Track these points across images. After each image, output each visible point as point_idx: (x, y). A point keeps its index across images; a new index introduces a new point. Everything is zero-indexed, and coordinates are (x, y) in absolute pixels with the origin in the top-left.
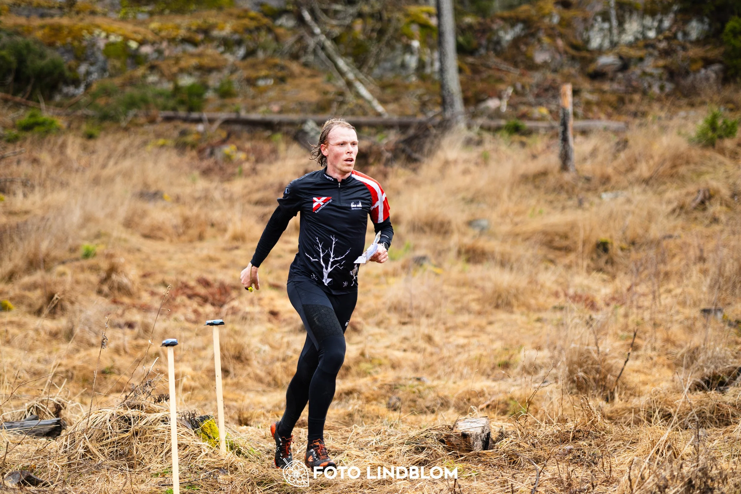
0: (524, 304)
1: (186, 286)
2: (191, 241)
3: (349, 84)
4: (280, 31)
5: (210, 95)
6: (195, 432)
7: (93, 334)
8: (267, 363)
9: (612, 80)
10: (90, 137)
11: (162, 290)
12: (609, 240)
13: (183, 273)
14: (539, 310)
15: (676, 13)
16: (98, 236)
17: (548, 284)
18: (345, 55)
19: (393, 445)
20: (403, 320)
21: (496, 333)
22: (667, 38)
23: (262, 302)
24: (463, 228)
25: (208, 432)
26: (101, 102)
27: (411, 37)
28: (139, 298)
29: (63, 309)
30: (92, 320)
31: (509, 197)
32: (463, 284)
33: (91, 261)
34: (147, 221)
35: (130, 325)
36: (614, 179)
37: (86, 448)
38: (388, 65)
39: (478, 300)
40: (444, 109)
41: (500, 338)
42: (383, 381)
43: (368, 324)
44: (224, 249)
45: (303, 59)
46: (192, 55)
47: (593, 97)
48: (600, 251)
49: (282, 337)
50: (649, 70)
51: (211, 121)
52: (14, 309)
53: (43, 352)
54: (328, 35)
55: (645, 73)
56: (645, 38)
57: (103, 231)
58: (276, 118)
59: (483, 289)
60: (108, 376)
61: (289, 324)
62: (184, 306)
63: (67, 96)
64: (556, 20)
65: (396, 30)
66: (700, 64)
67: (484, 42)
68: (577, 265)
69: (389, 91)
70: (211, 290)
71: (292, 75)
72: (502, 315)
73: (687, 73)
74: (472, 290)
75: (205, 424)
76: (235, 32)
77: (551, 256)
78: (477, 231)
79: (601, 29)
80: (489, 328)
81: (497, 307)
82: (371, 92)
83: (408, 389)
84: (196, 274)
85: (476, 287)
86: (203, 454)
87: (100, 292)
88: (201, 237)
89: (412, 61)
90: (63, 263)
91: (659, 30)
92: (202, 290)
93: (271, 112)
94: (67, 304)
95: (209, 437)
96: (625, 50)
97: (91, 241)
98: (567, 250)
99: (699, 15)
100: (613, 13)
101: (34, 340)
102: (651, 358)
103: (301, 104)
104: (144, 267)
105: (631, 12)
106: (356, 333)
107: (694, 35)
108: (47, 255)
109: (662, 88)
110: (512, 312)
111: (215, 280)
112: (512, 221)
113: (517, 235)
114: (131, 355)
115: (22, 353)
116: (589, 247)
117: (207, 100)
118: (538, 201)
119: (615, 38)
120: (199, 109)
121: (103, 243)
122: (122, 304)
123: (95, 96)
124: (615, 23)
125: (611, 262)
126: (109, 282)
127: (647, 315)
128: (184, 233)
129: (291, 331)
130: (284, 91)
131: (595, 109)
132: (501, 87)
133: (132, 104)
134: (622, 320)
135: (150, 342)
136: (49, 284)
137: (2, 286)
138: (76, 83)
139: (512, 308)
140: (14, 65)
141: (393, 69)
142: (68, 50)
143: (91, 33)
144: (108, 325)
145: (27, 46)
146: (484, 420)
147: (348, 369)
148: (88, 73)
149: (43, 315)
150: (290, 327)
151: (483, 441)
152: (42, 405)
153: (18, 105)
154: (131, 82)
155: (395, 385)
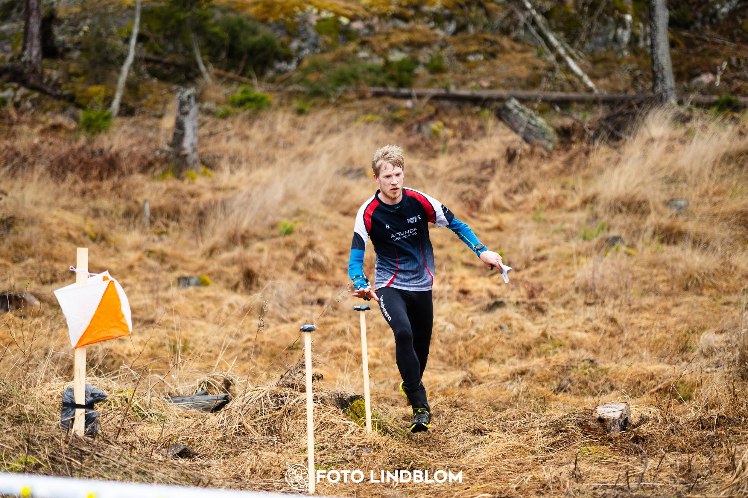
0: (714, 286)
3: (560, 59)
4: (491, 6)
5: (420, 70)
6: (344, 411)
7: (284, 311)
8: (450, 342)
10: (300, 112)
14: (729, 293)
16: (298, 213)
17: (743, 266)
18: (555, 30)
19: (535, 427)
20: (588, 301)
21: (681, 316)
23: (453, 281)
24: (661, 207)
25: (357, 412)
26: (312, 77)
27: (623, 11)
28: (333, 275)
29: (258, 285)
30: (284, 296)
31: (710, 176)
32: (653, 265)
33: (288, 238)
34: (347, 198)
35: (320, 302)
37: (240, 423)
38: (600, 39)
39: (668, 281)
40: (655, 85)
41: (684, 321)
42: (556, 362)
43: (554, 304)
45: (514, 35)
46: (403, 31)
49: (468, 317)
51: (420, 97)
52: (212, 285)
53: (236, 326)
54: (539, 10)
57: (302, 208)
58: (485, 94)
59: (673, 270)
60: (295, 351)
61: (476, 303)
63: (280, 72)
65: (609, 4)
67: (700, 15)
69: (600, 66)
71: (503, 50)
72: (689, 298)
74: (664, 271)
75: (355, 403)
76: (446, 7)
78: (674, 211)
80: (674, 311)
81: (687, 289)
82: (582, 67)
83: (580, 371)
85: (667, 268)
86: (349, 432)
87: (295, 269)
89: (625, 35)
90: (262, 239)
93: (482, 87)
94: (261, 280)
95: (358, 416)
97: (290, 218)
101: (227, 315)
103: (509, 79)
104: (340, 244)
106: (541, 314)
108: (247, 231)
110: (701, 294)
112: (710, 201)
113: (715, 215)
114: (319, 332)
115: (215, 327)
117: (417, 76)
118: (740, 180)
120: (409, 85)
121: (302, 220)
122: (316, 280)
123: (306, 71)
126: (305, 259)
129: (475, 311)
130: (494, 66)
132: (716, 61)
133: (342, 80)
135: (337, 319)
136: (246, 261)
137: (202, 261)
138: (288, 58)
139: (702, 289)
140: (227, 42)
141: (605, 43)
142: (281, 26)
143: (303, 9)
144: (300, 302)
145: (240, 22)
146: (623, 406)
147: (528, 349)
148: (300, 49)
149: (239, 291)
150: (478, 306)
151: (621, 426)
152: (212, 379)
153: (230, 81)
154: (342, 58)
155: (567, 367)
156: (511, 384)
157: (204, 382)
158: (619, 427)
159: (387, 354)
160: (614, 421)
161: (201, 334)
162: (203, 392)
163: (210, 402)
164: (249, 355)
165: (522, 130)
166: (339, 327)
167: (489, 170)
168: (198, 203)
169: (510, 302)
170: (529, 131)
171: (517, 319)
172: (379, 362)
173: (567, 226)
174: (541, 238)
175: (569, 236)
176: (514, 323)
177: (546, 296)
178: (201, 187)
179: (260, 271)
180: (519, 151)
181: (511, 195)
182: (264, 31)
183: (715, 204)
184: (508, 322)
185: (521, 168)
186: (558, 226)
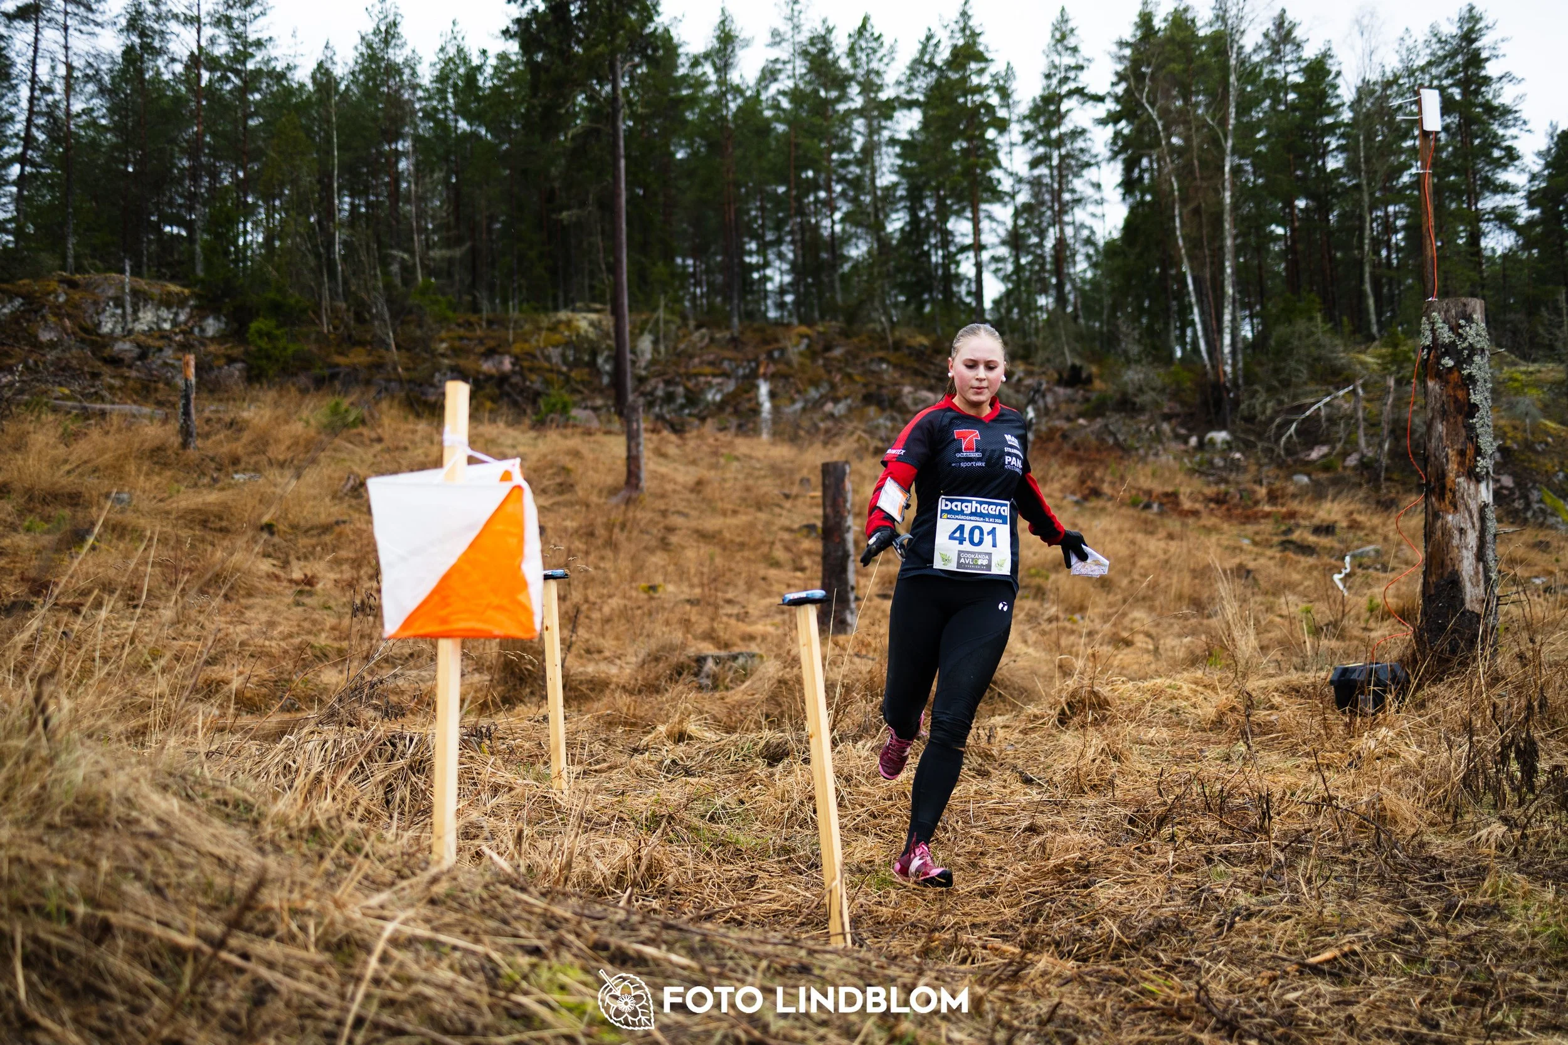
9: (130, 367)
12: (276, 521)
15: (193, 308)
22: (183, 332)
36: (245, 459)
47: (115, 382)
55: (166, 364)
56: (160, 329)
64: (61, 299)
66: (222, 361)
73: (211, 368)
79: (113, 315)
91: (175, 323)
96: (141, 339)
98: (227, 531)
99: (216, 312)
100: (127, 299)
105: (146, 301)
107: (210, 332)
116: (254, 529)
119: (129, 325)
124: (129, 310)
131: (119, 393)
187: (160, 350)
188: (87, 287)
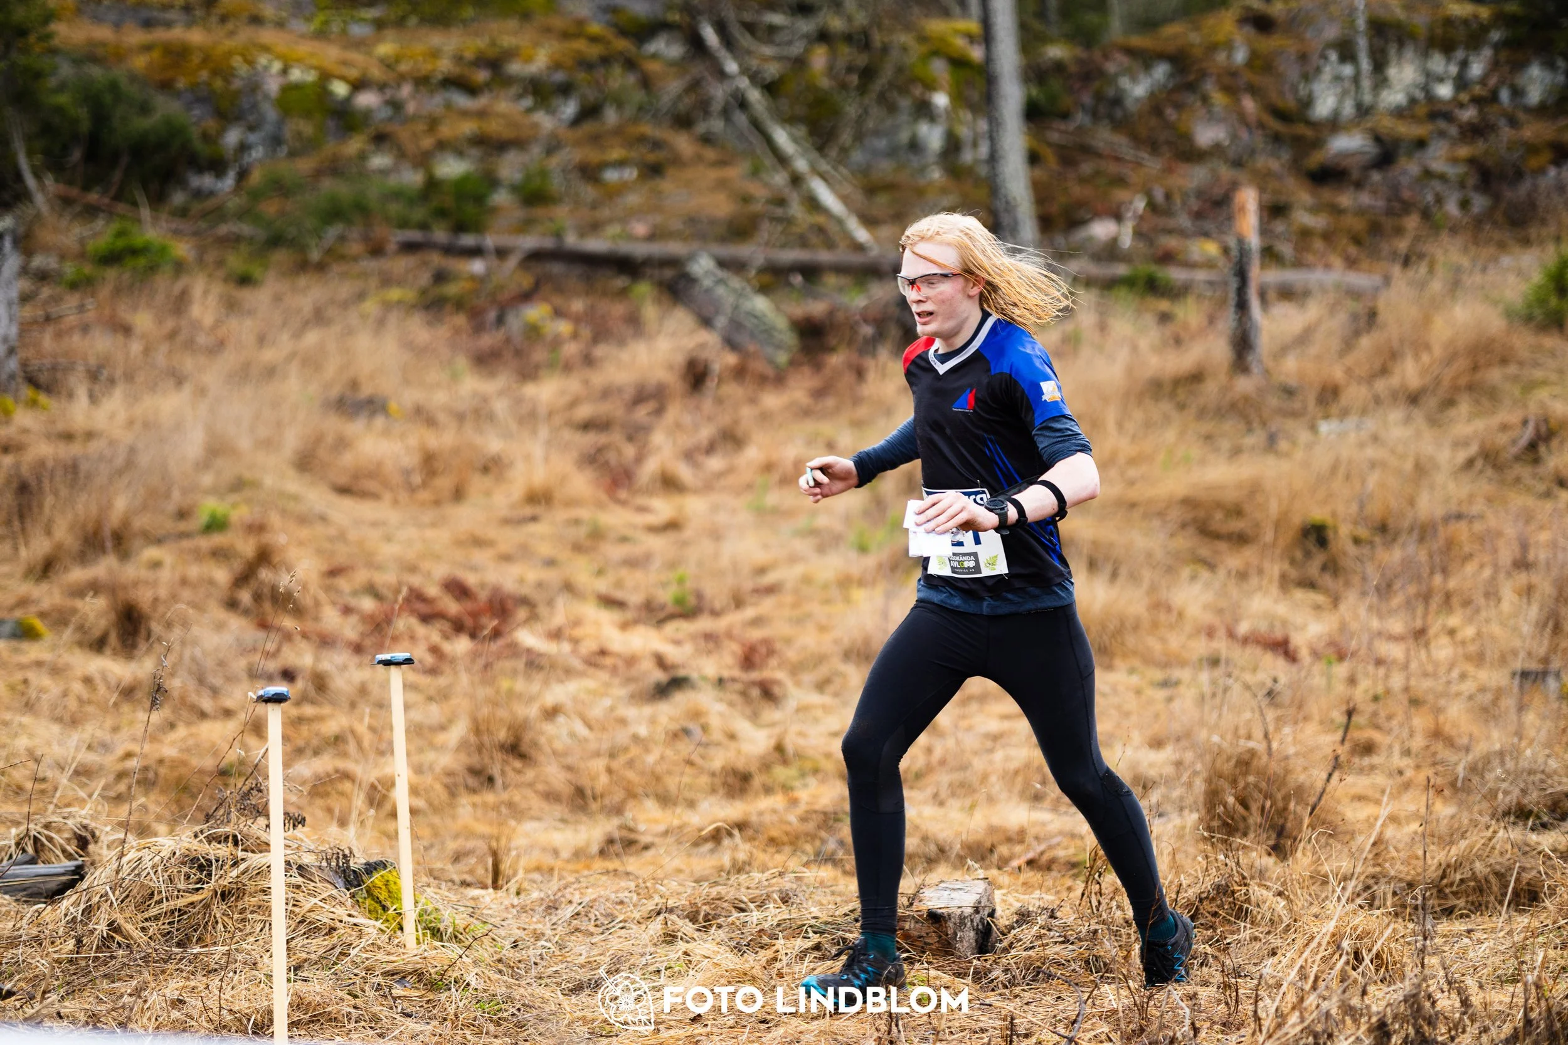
0: (1135, 653)
1: (417, 596)
2: (437, 503)
3: (796, 180)
4: (653, 67)
5: (501, 198)
6: (353, 896)
7: (206, 692)
9: (1359, 185)
10: (245, 280)
11: (368, 604)
12: (1329, 521)
13: (413, 569)
14: (1166, 665)
15: (1497, 47)
16: (239, 485)
17: (1194, 611)
18: (789, 120)
22: (1477, 101)
23: (578, 635)
25: (382, 898)
27: (931, 86)
28: (317, 619)
29: (150, 638)
30: (209, 663)
31: (1120, 425)
33: (217, 540)
34: (347, 459)
35: (288, 675)
36: (1347, 393)
37: (111, 922)
38: (882, 144)
42: (812, 804)
43: (798, 684)
44: (507, 522)
45: (701, 128)
46: (465, 114)
47: (1316, 222)
48: (1311, 544)
49: (612, 708)
50: (1438, 166)
51: (502, 253)
52: (48, 636)
53: (101, 727)
54: (754, 77)
55: (1428, 174)
56: (1431, 98)
57: (247, 475)
58: (640, 250)
61: (629, 682)
62: (413, 638)
63: (199, 195)
64: (1240, 56)
65: (900, 70)
66: (1546, 156)
67: (1087, 99)
68: (1260, 572)
69: (882, 199)
70: (469, 605)
71: (677, 161)
73: (1519, 175)
75: (377, 878)
76: (557, 66)
77: (1204, 552)
79: (1338, 78)
82: (845, 199)
84: (441, 571)
86: (366, 942)
87: (232, 604)
88: (458, 494)
89: (933, 137)
90: (159, 541)
91: (1461, 83)
92: (452, 607)
93: (632, 238)
94: (156, 628)
96: (1387, 124)
97: (222, 497)
98: (1241, 540)
99: (1548, 51)
100: (1362, 43)
101: (81, 701)
102: (1401, 773)
103: (691, 220)
104: (331, 554)
105: (1401, 44)
106: (771, 705)
107: (1534, 96)
108: (126, 523)
109: (1464, 204)
111: (483, 585)
112: (1122, 475)
113: (1133, 505)
115: (56, 728)
116: (1288, 536)
117: (494, 210)
118: (1182, 433)
119: (1367, 98)
120: (477, 227)
121: (248, 501)
122: (279, 629)
123: (256, 195)
124: (1365, 64)
125: (1332, 567)
126: (253, 584)
127: (1397, 681)
128: (425, 485)
129: (629, 698)
130: (658, 194)
131: (1318, 244)
132: (1121, 195)
133: (334, 213)
134: (1340, 688)
135: (326, 710)
136: (125, 588)
137: (26, 588)
138: (217, 166)
139: (1111, 659)
140: (85, 126)
141: (893, 152)
142: (202, 97)
143: (251, 63)
144: (244, 676)
145: (114, 86)
146: (981, 886)
147: (745, 778)
148: (243, 147)
149: (108, 651)
150: (632, 687)
151: (977, 930)
152: (46, 832)
153: (91, 212)
154: (335, 168)
155: (835, 813)
156: (712, 851)
157: (27, 835)
158: (972, 934)
159: (438, 787)
160: (962, 919)
161: (22, 743)
162: (26, 858)
163: (40, 879)
164: (130, 788)
165: (721, 321)
166: (331, 727)
167: (651, 405)
168: (17, 465)
169: (704, 678)
170: (736, 324)
171: (721, 714)
172: (420, 803)
173: (822, 521)
174: (766, 546)
175: (826, 542)
176: (715, 722)
177: (780, 666)
178: (25, 431)
179: (155, 610)
180: (716, 367)
181: (701, 458)
182: (167, 108)
183: (1131, 483)
184: (703, 720)
185: (719, 401)
186: (802, 522)
187: (1421, 144)
188: (1295, 24)
